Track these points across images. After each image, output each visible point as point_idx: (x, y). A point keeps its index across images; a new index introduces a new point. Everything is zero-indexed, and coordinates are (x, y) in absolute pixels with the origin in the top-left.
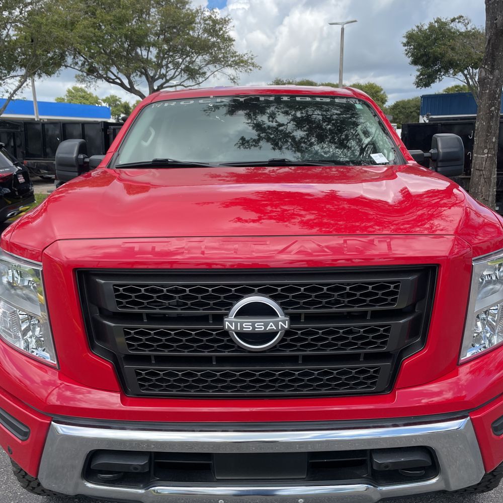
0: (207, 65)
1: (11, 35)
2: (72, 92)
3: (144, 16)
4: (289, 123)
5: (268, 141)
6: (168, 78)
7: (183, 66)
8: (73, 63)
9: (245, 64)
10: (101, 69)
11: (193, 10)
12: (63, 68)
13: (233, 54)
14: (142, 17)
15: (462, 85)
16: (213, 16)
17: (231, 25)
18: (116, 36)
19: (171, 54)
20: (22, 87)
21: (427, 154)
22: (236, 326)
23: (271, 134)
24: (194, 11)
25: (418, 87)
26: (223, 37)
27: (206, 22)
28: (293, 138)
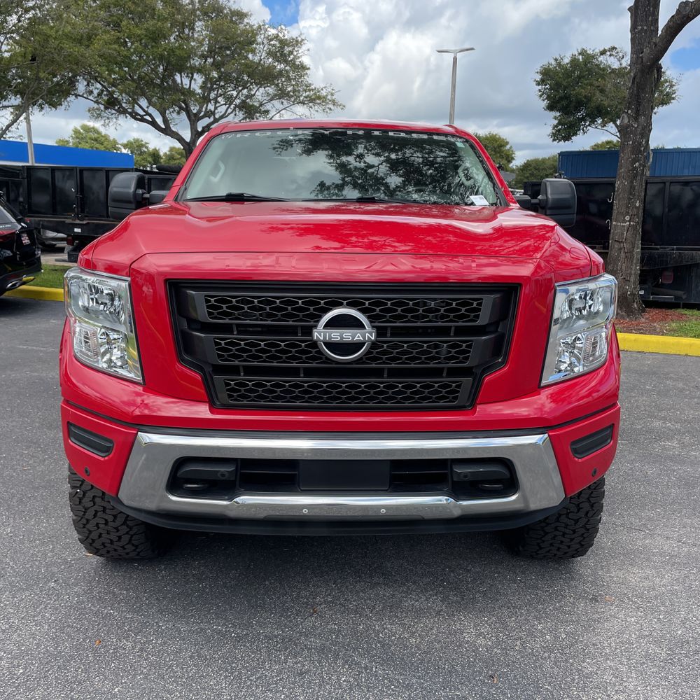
0: (270, 100)
1: (3, 50)
2: (80, 133)
3: (186, 31)
4: (381, 164)
5: (355, 187)
6: (217, 116)
7: (238, 101)
8: (86, 92)
9: (323, 102)
10: (124, 101)
11: (254, 25)
12: (72, 98)
13: (307, 87)
14: (183, 32)
15: (615, 141)
16: (281, 35)
17: (304, 48)
18: (148, 57)
19: (222, 83)
20: (18, 121)
21: (534, 201)
22: (325, 337)
23: (359, 179)
24: (255, 27)
25: (554, 140)
26: (294, 64)
27: (272, 43)
28: (387, 186)
